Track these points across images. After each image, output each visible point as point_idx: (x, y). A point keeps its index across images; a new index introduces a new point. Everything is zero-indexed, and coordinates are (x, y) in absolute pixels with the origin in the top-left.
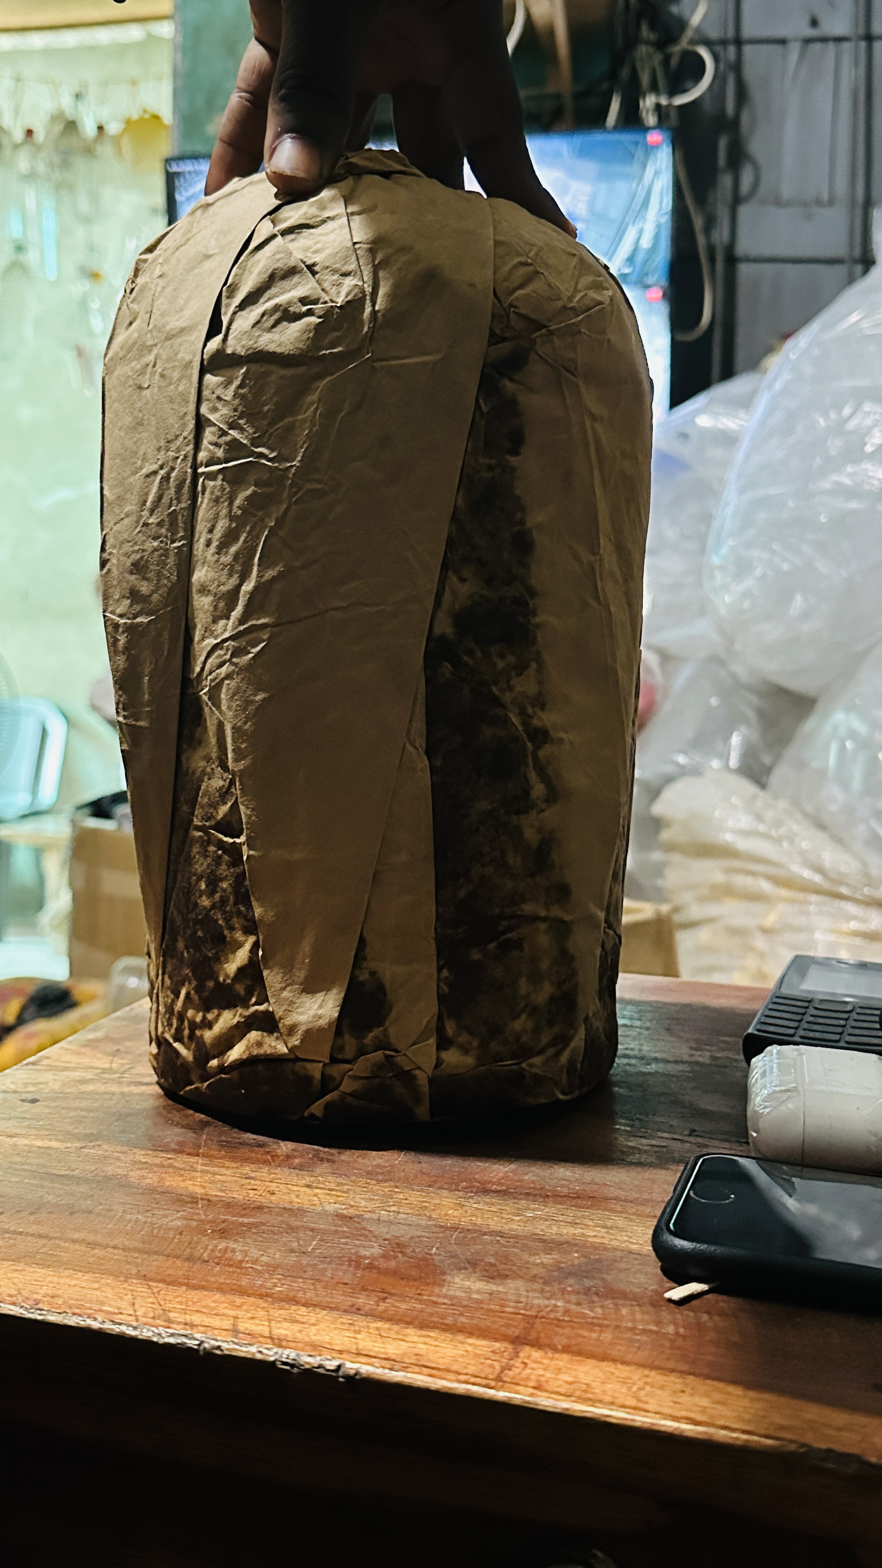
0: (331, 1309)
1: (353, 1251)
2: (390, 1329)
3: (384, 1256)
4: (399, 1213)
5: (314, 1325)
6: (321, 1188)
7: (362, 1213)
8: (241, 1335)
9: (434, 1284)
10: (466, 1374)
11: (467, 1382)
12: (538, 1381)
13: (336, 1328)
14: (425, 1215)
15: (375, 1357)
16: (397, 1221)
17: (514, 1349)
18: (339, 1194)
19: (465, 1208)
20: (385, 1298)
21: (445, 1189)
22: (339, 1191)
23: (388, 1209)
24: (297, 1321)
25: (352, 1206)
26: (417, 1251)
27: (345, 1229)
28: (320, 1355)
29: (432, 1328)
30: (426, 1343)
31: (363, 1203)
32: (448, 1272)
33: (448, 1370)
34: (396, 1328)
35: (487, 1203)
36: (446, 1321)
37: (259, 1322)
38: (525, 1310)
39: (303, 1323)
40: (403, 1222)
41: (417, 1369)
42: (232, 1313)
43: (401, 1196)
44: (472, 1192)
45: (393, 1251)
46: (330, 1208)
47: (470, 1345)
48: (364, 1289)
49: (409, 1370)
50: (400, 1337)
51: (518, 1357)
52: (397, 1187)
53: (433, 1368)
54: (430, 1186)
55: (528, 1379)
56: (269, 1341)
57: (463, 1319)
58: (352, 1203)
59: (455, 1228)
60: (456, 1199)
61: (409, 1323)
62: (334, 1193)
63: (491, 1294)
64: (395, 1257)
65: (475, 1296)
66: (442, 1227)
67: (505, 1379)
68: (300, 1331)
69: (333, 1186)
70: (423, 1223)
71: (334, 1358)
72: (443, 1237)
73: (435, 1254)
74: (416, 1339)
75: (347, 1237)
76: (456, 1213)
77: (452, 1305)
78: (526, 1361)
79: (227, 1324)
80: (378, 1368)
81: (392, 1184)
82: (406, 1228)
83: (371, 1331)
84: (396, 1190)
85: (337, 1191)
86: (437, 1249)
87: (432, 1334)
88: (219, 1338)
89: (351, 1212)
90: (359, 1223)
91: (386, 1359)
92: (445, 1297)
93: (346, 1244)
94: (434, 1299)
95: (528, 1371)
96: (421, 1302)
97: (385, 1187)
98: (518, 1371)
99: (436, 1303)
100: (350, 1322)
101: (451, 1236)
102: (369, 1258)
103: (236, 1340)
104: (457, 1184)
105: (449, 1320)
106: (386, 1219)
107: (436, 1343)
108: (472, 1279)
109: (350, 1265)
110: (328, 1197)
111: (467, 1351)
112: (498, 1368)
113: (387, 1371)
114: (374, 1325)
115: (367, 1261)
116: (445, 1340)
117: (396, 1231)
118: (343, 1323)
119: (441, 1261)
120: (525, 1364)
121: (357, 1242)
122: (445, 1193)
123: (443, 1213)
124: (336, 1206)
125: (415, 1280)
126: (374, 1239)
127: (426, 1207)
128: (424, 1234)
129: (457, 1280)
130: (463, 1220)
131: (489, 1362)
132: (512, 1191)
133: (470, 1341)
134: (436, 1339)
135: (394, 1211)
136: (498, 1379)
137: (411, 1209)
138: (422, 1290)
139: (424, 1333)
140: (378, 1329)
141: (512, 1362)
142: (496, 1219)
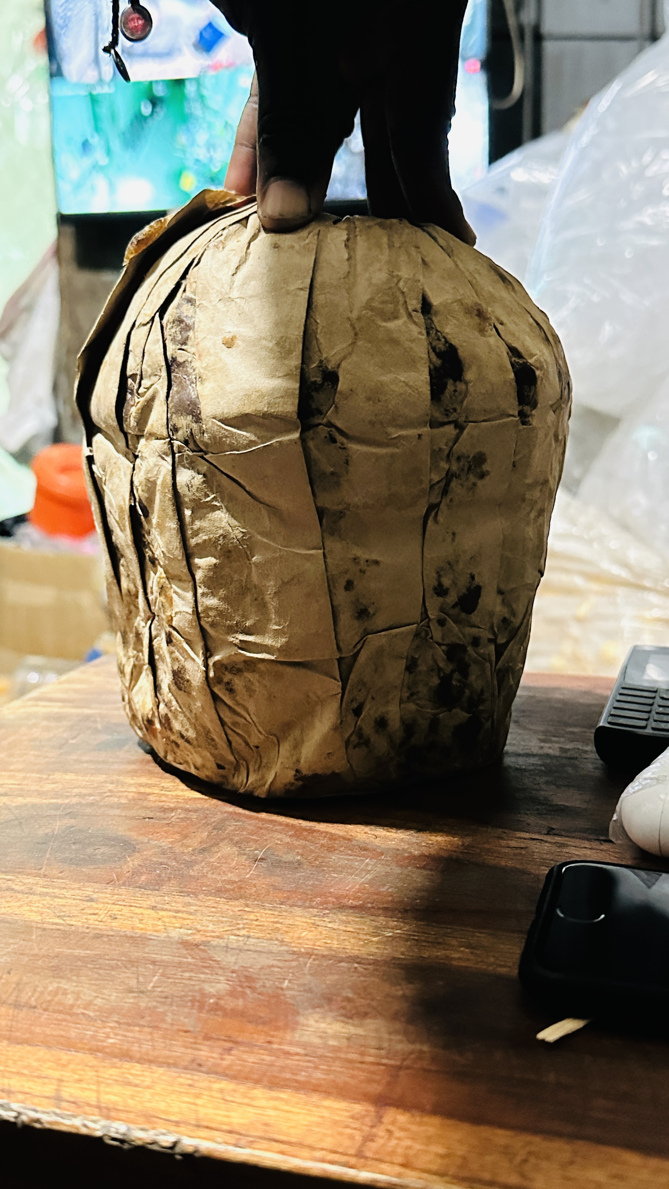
0: (169, 1065)
1: (197, 988)
2: (235, 1091)
3: (232, 994)
4: (249, 937)
5: (148, 1087)
6: (166, 910)
7: (209, 939)
8: (64, 1104)
9: (286, 1027)
10: (322, 1149)
11: (323, 1161)
12: (406, 1156)
13: (174, 1092)
14: (277, 939)
15: (217, 1130)
16: (246, 948)
17: (377, 1112)
18: (185, 915)
19: (320, 929)
20: (230, 1049)
21: (300, 906)
22: (187, 912)
23: (237, 932)
24: (129, 1084)
25: (199, 931)
26: (268, 985)
27: (190, 960)
28: (154, 1128)
29: (283, 1087)
30: (275, 1109)
31: (211, 927)
32: (301, 1011)
33: (301, 1145)
34: (242, 1088)
35: (343, 922)
36: (298, 1078)
37: (85, 1086)
38: (387, 1058)
39: (136, 1086)
40: (252, 948)
41: (265, 1144)
42: (56, 1074)
43: (252, 917)
44: (326, 909)
45: (241, 986)
46: (175, 934)
47: (326, 1108)
48: (207, 1038)
49: (256, 1145)
50: (246, 1101)
51: (381, 1122)
52: (247, 906)
53: (282, 1142)
54: (282, 904)
55: (393, 1153)
56: (96, 1111)
57: (319, 1075)
58: (199, 927)
59: (309, 955)
60: (310, 918)
61: (257, 1082)
62: (180, 915)
63: (348, 1039)
64: (243, 995)
65: (332, 1042)
66: (294, 953)
67: (369, 1154)
68: (132, 1097)
69: (179, 907)
70: (275, 949)
71: (170, 1132)
72: (297, 967)
73: (288, 988)
74: (263, 1103)
75: (192, 971)
76: (310, 936)
77: (306, 1055)
78: (390, 1127)
79: (49, 1089)
80: (220, 1143)
81: (242, 901)
82: (255, 955)
83: (214, 1094)
84: (247, 909)
85: (182, 912)
86: (290, 982)
87: (283, 1095)
88: (39, 1108)
89: (198, 938)
90: (204, 951)
91: (230, 1132)
92: (299, 1044)
93: (190, 979)
94: (286, 1048)
95: (394, 1142)
96: (271, 1052)
97: (235, 906)
98: (381, 1141)
99: (287, 1053)
100: (190, 1082)
101: (306, 964)
102: (214, 996)
103: (58, 1111)
104: (311, 900)
105: (302, 1077)
106: (235, 946)
107: (287, 1108)
108: (329, 1020)
109: (192, 1007)
110: (173, 920)
111: (322, 1117)
112: (358, 1138)
113: (230, 1148)
114: (216, 1086)
115: (212, 1001)
116: (297, 1103)
117: (246, 960)
118: (181, 1084)
119: (293, 997)
120: (389, 1132)
121: (202, 976)
122: (298, 911)
123: (296, 935)
124: (182, 930)
125: (264, 1023)
126: (220, 972)
127: (278, 929)
128: (275, 963)
129: (312, 1022)
130: (317, 944)
131: (348, 1131)
132: (369, 905)
133: (327, 1103)
134: (286, 1102)
135: (243, 936)
136: (359, 1154)
137: (261, 931)
138: (272, 1036)
139: (274, 1094)
140: (221, 1091)
141: (374, 1130)
142: (352, 940)
